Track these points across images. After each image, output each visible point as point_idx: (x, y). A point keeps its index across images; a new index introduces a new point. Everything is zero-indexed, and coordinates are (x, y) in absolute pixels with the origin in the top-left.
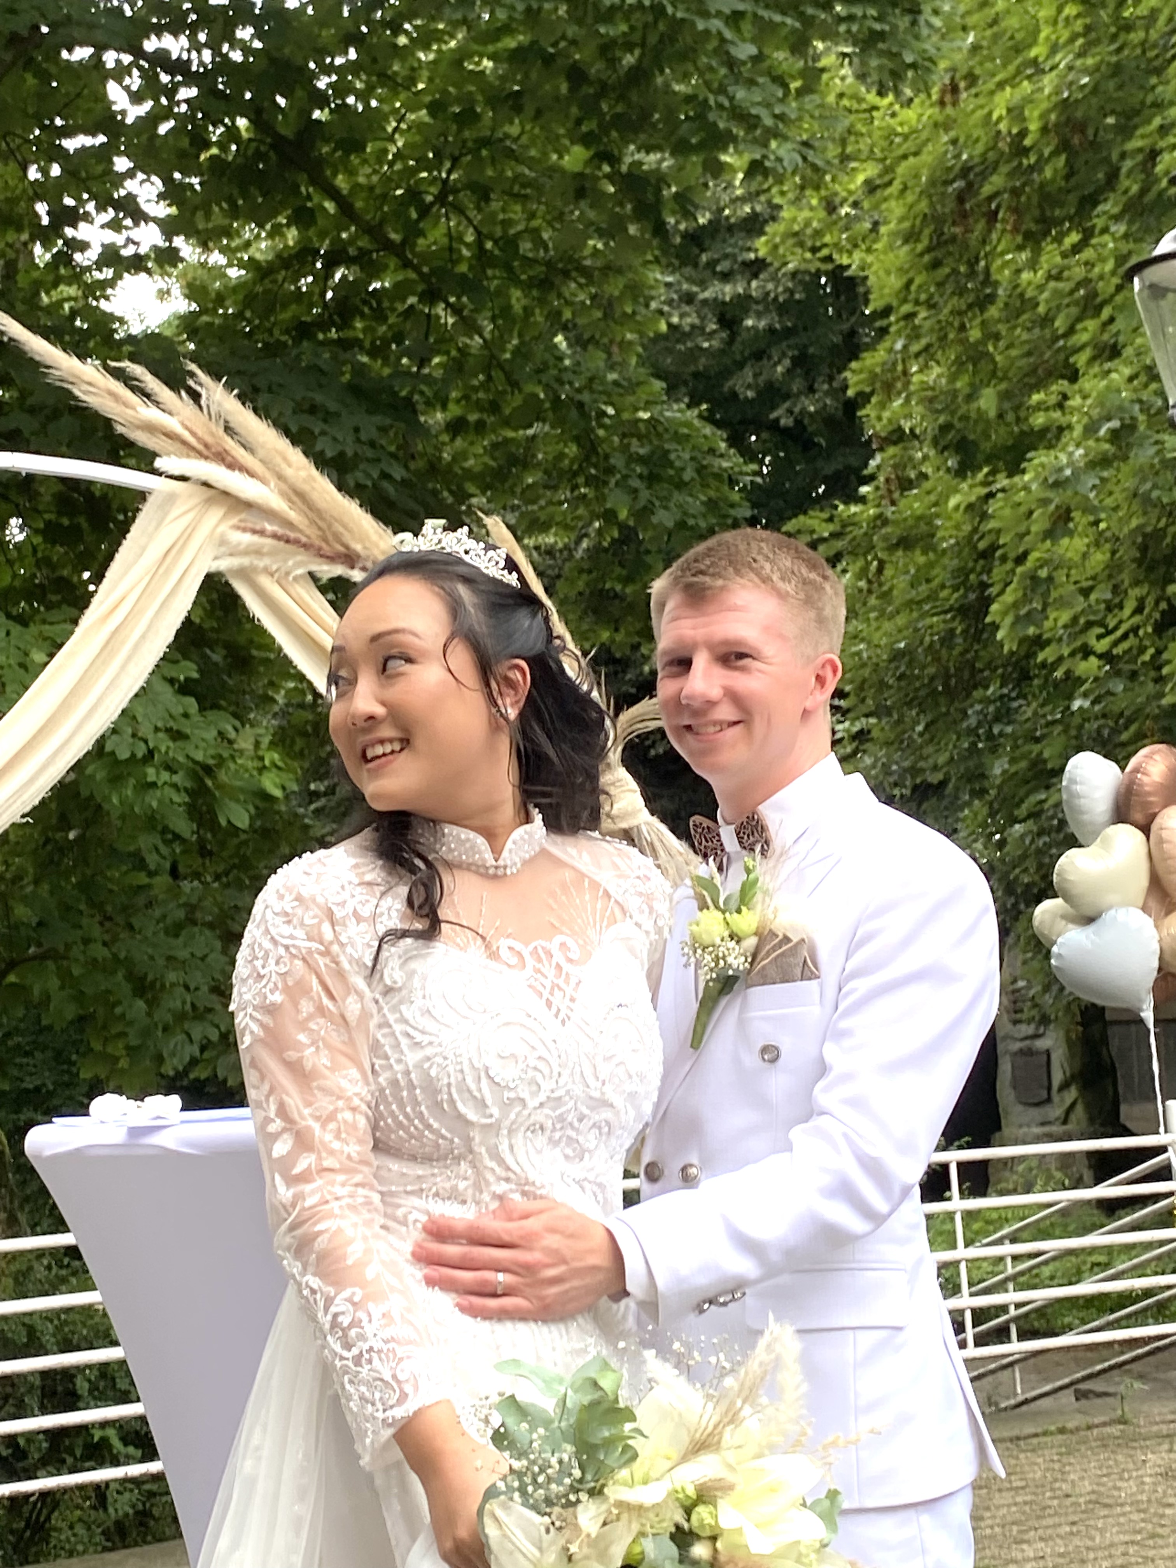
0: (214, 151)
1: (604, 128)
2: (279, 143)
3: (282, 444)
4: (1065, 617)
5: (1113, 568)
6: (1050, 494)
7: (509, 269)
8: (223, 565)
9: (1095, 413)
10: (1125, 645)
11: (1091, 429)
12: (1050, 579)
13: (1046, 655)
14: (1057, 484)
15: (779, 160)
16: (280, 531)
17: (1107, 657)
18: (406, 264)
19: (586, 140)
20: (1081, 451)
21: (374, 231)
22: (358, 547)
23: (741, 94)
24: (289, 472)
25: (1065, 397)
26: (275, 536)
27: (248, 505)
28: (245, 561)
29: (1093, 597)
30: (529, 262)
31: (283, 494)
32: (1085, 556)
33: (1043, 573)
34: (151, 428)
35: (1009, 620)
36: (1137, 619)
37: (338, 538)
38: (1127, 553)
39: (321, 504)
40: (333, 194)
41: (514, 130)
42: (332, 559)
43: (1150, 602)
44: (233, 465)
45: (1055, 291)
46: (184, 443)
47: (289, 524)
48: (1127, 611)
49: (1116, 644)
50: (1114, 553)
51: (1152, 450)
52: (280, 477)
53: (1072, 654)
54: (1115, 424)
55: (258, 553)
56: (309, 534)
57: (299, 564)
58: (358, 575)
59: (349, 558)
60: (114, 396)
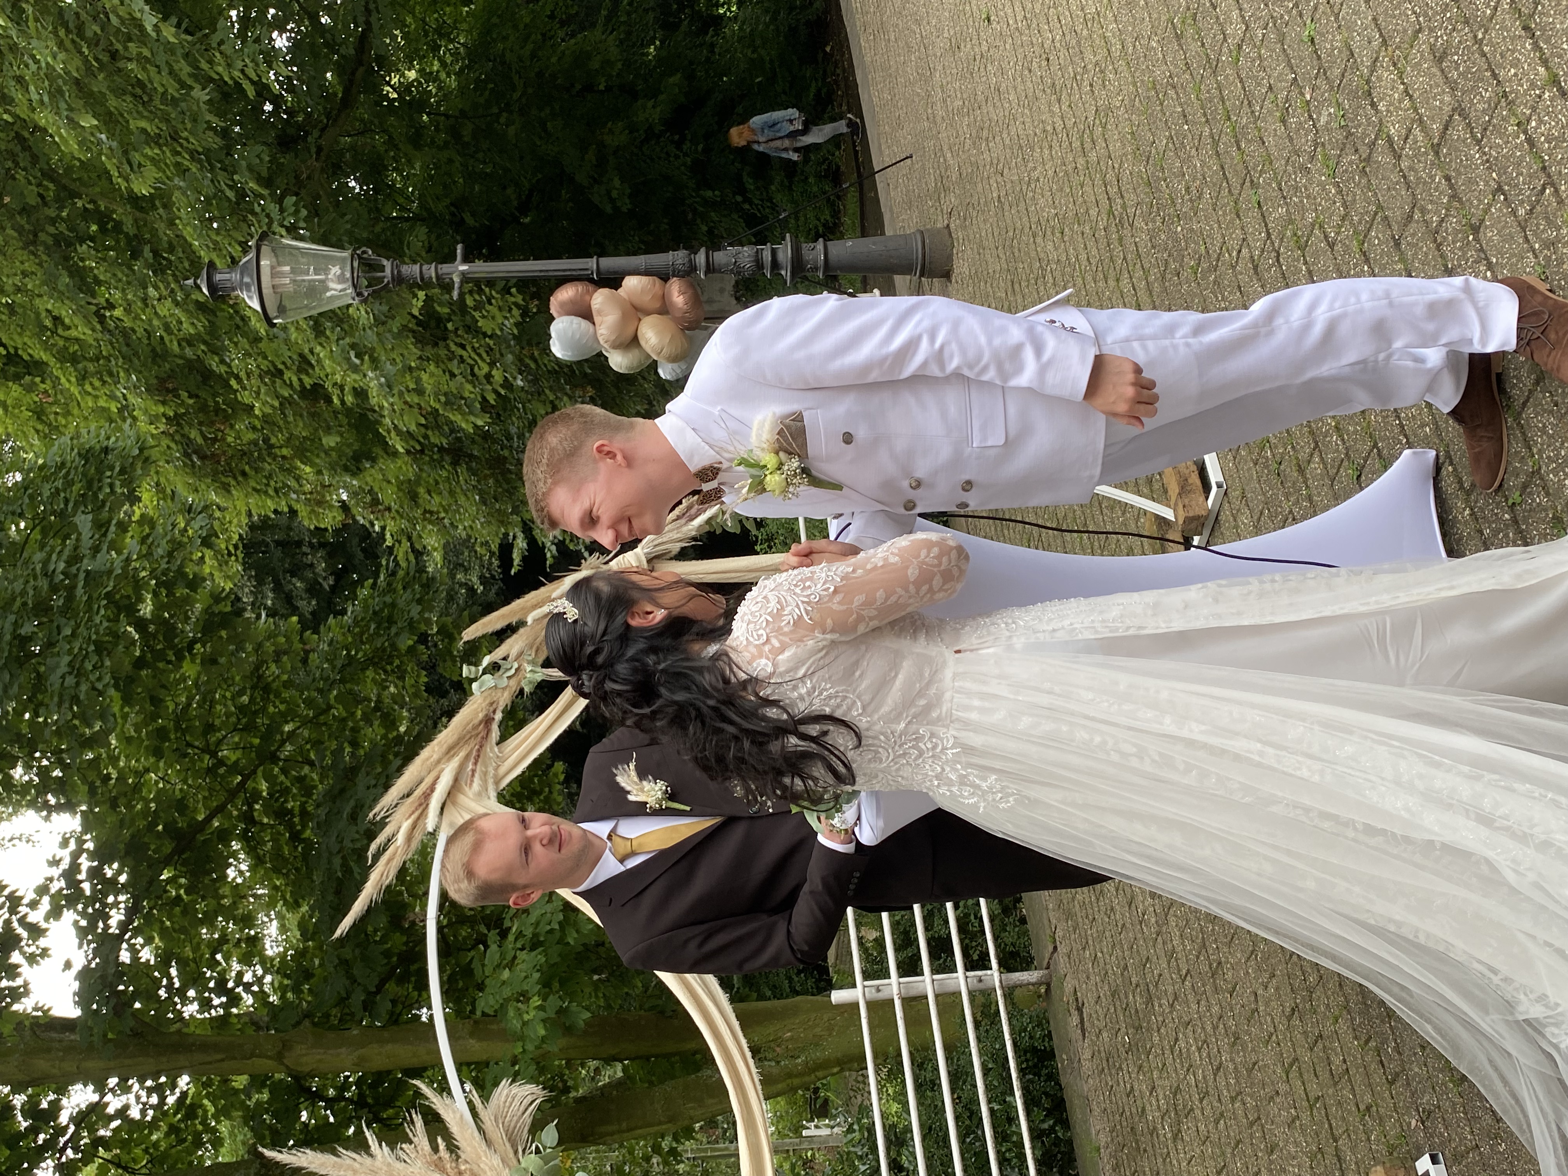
0: (182, 892)
1: (172, 647)
2: (178, 851)
3: (418, 761)
4: (469, 387)
5: (437, 361)
6: (395, 391)
7: (256, 713)
8: (493, 794)
9: (346, 367)
10: (484, 355)
11: (355, 369)
12: (445, 394)
13: (491, 398)
14: (389, 387)
15: (201, 528)
17: (492, 364)
18: (254, 772)
19: (180, 658)
20: (370, 374)
21: (233, 794)
22: (481, 716)
23: (160, 551)
24: (435, 757)
25: (335, 384)
26: (476, 764)
27: (456, 780)
28: (491, 781)
29: (456, 372)
30: (252, 699)
31: (449, 760)
32: (432, 375)
33: (443, 399)
34: (409, 838)
35: (472, 418)
36: (468, 348)
37: (475, 727)
38: (429, 351)
39: (455, 737)
40: (208, 819)
41: (171, 707)
42: (489, 732)
43: (458, 340)
44: (432, 788)
45: (266, 394)
46: (418, 818)
47: (467, 757)
48: (464, 353)
49: (483, 360)
50: (428, 360)
51: (369, 331)
52: (439, 762)
53: (490, 383)
54: (352, 354)
55: (485, 774)
56: (473, 744)
57: (491, 750)
58: (499, 716)
59: (488, 721)
60: (389, 861)
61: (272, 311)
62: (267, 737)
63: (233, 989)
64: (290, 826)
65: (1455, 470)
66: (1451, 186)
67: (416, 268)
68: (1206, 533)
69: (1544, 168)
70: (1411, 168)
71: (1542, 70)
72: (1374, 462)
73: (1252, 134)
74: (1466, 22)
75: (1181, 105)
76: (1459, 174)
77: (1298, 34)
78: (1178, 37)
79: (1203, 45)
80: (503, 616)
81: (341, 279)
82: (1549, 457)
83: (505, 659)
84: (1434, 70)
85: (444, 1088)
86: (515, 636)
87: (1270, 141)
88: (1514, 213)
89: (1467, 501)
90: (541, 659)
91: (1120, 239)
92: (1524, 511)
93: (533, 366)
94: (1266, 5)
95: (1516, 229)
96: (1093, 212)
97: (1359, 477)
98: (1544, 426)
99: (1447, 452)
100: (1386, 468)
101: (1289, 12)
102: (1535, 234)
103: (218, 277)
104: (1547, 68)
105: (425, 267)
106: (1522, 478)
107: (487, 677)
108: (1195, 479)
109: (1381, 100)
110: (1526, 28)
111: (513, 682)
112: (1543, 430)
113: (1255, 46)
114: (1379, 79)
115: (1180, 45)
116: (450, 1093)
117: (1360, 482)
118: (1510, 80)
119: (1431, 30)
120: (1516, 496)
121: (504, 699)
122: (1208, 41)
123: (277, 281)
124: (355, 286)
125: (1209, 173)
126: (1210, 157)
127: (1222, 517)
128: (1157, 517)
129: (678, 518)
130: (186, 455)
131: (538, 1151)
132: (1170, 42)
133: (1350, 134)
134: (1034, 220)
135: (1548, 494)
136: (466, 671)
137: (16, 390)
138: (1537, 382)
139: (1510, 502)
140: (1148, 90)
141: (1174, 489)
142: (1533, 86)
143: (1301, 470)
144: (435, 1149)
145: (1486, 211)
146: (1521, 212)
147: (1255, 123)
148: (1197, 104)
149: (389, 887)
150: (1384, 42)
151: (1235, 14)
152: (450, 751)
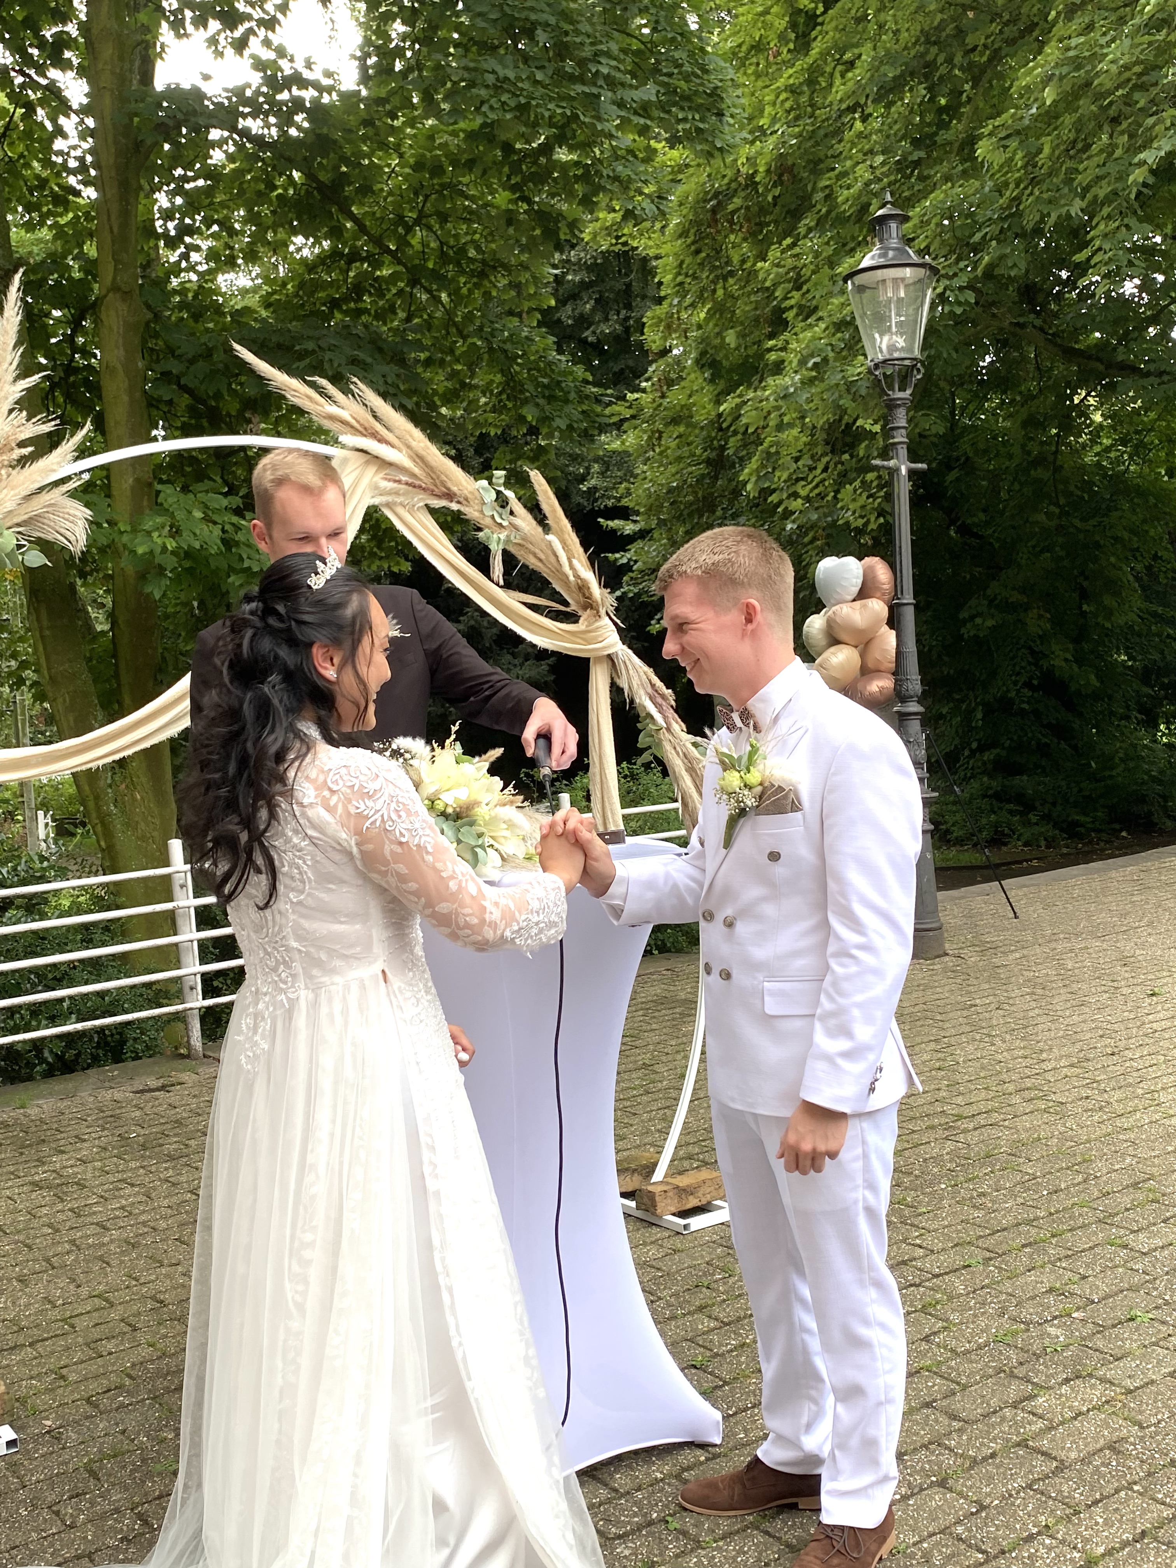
0: (280, 191)
1: (525, 181)
2: (321, 187)
3: (409, 426)
4: (785, 476)
5: (811, 445)
6: (780, 403)
8: (376, 501)
9: (804, 352)
10: (817, 491)
12: (777, 453)
13: (773, 498)
14: (785, 397)
15: (643, 209)
16: (410, 481)
17: (807, 499)
18: (399, 262)
19: (513, 188)
21: (378, 241)
22: (455, 489)
24: (414, 444)
25: (787, 342)
26: (407, 484)
27: (391, 464)
28: (389, 499)
29: (800, 463)
31: (410, 457)
34: (331, 418)
35: (753, 479)
36: (824, 475)
37: (443, 484)
39: (433, 464)
40: (352, 217)
41: (465, 180)
42: (439, 497)
43: (832, 465)
44: (381, 440)
45: (777, 274)
46: (352, 427)
47: (414, 475)
48: (819, 471)
49: (811, 491)
51: (840, 375)
52: (409, 447)
53: (788, 498)
54: (817, 359)
55: (397, 493)
56: (426, 482)
57: (421, 500)
58: (454, 507)
59: (450, 496)
60: (310, 398)
61: (859, 279)
62: (436, 276)
63: (183, 242)
64: (346, 299)
65: (701, 1463)
66: (985, 1459)
67: (903, 423)
68: (639, 1214)
69: (1003, 1552)
70: (1003, 1419)
71: (1101, 1550)
72: (709, 1382)
73: (1039, 1260)
74: (1150, 1474)
75: (1067, 1188)
76: (998, 1467)
77: (1138, 1305)
78: (1135, 1185)
79: (1127, 1210)
80: (554, 511)
81: (892, 348)
82: (714, 1557)
83: (512, 513)
84: (1102, 1442)
85: (82, 452)
86: (534, 523)
87: (1032, 1277)
88: (959, 1522)
89: (670, 1475)
90: (512, 549)
91: (932, 1127)
92: (660, 1532)
93: (806, 540)
94: (1167, 1273)
95: (942, 1523)
96: (960, 1100)
97: (695, 1367)
98: (745, 1553)
99: (718, 1456)
100: (704, 1394)
101: (1160, 1296)
102: (938, 1544)
103: (893, 225)
104: (1103, 1555)
105: (903, 431)
106: (693, 1531)
107: (493, 496)
108: (693, 1202)
109: (1072, 1389)
110: (1143, 1533)
111: (488, 521)
112: (741, 1552)
113: (1126, 1262)
114: (1093, 1387)
115: (1127, 1186)
116: (77, 459)
117: (689, 1368)
118: (1091, 1518)
119: (1142, 1438)
120: (674, 1524)
121: (471, 512)
122: (1131, 1215)
123: (889, 284)
124: (885, 362)
125: (999, 1217)
126: (1016, 1218)
127: (655, 1230)
128: (655, 1165)
129: (653, 686)
130: (716, 194)
131: (19, 547)
132: (1130, 1177)
133: (1038, 1357)
134: (953, 1040)
135: (677, 1556)
136: (499, 474)
137: (781, 24)
138: (788, 1545)
139: (669, 1519)
140: (1082, 1155)
141: (683, 1181)
142: (1086, 1541)
143: (701, 1309)
144: (22, 444)
145: (961, 1494)
146: (960, 1529)
147: (1050, 1262)
148: (1069, 1203)
149: (284, 397)
150: (1130, 1392)
151: (1158, 1242)
152: (419, 458)
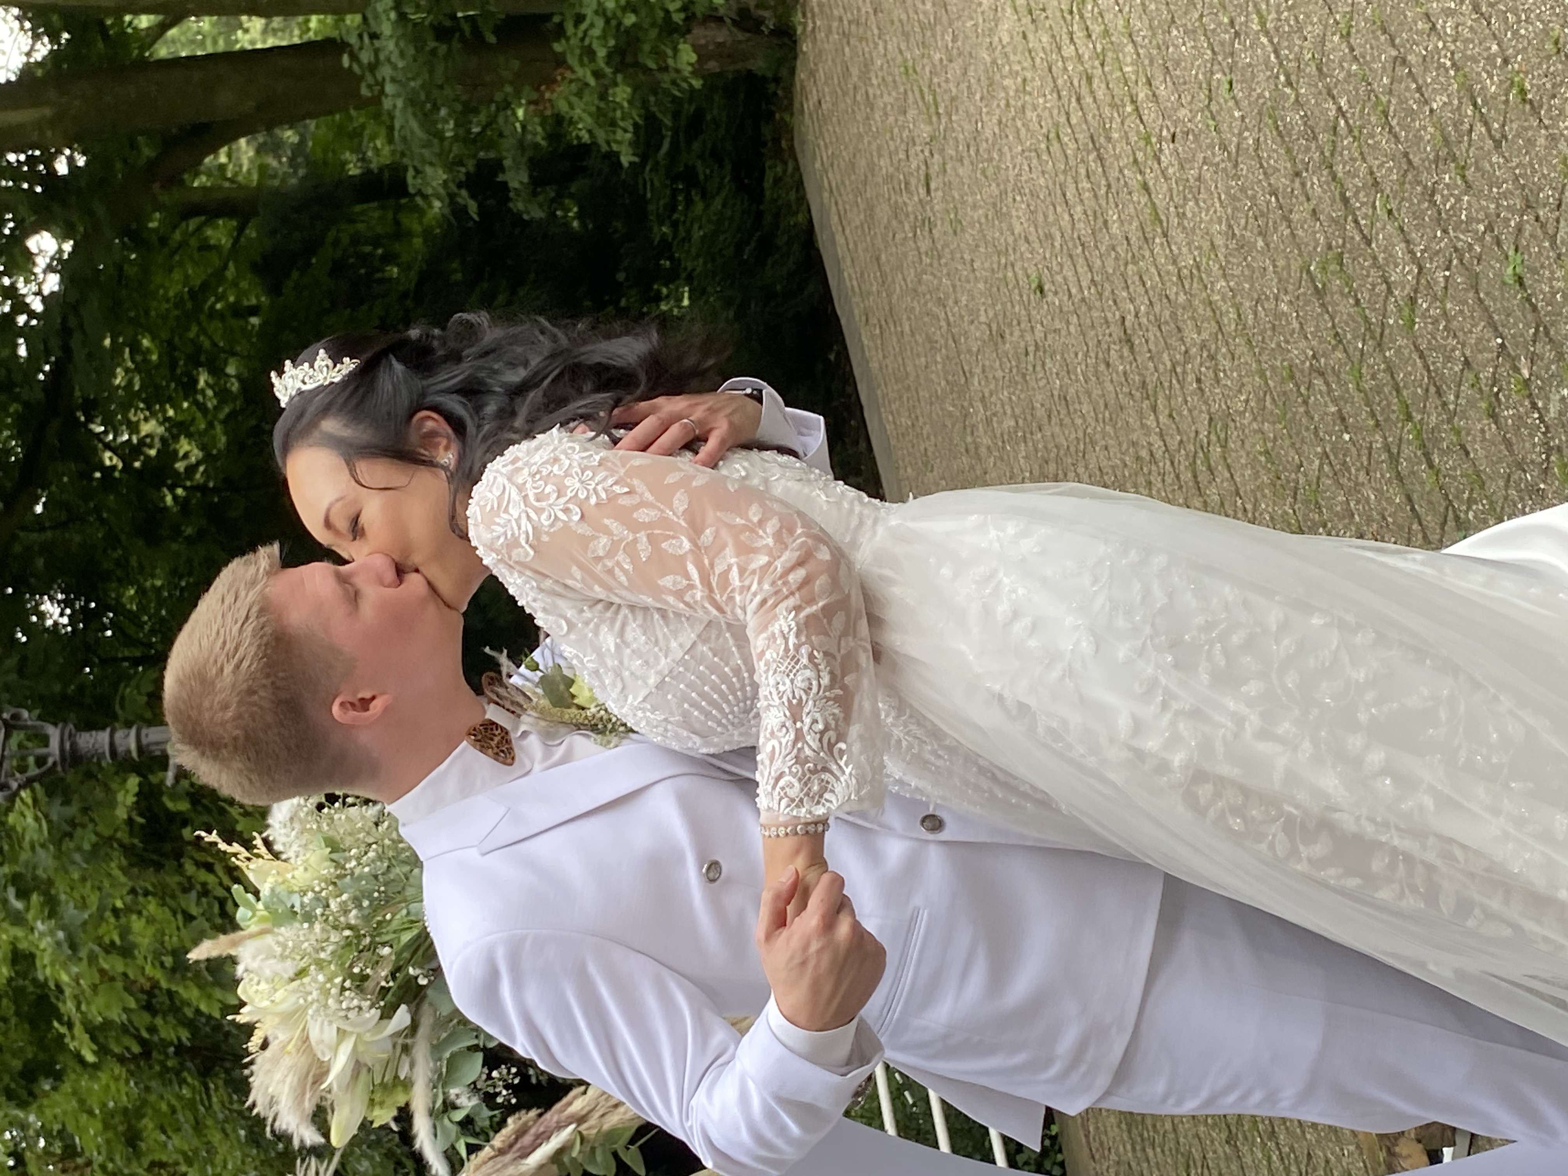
11: (16, 918)
14: (73, 946)
20: (40, 925)
32: (151, 920)
33: (168, 961)
35: (217, 993)
38: (148, 880)
48: (211, 879)
50: (146, 894)
51: (39, 851)
67: (103, 737)
73: (1447, 439)
75: (1334, 401)
77: (1499, 274)
78: (1319, 293)
79: (1357, 302)
87: (1477, 450)
94: (1445, 231)
101: (1481, 239)
105: (119, 735)
113: (1435, 297)
115: (1323, 305)
122: (1364, 296)
125: (1391, 509)
126: (1389, 482)
132: (1307, 303)
140: (1283, 381)
147: (1450, 421)
148: (1358, 397)
151: (1399, 250)
